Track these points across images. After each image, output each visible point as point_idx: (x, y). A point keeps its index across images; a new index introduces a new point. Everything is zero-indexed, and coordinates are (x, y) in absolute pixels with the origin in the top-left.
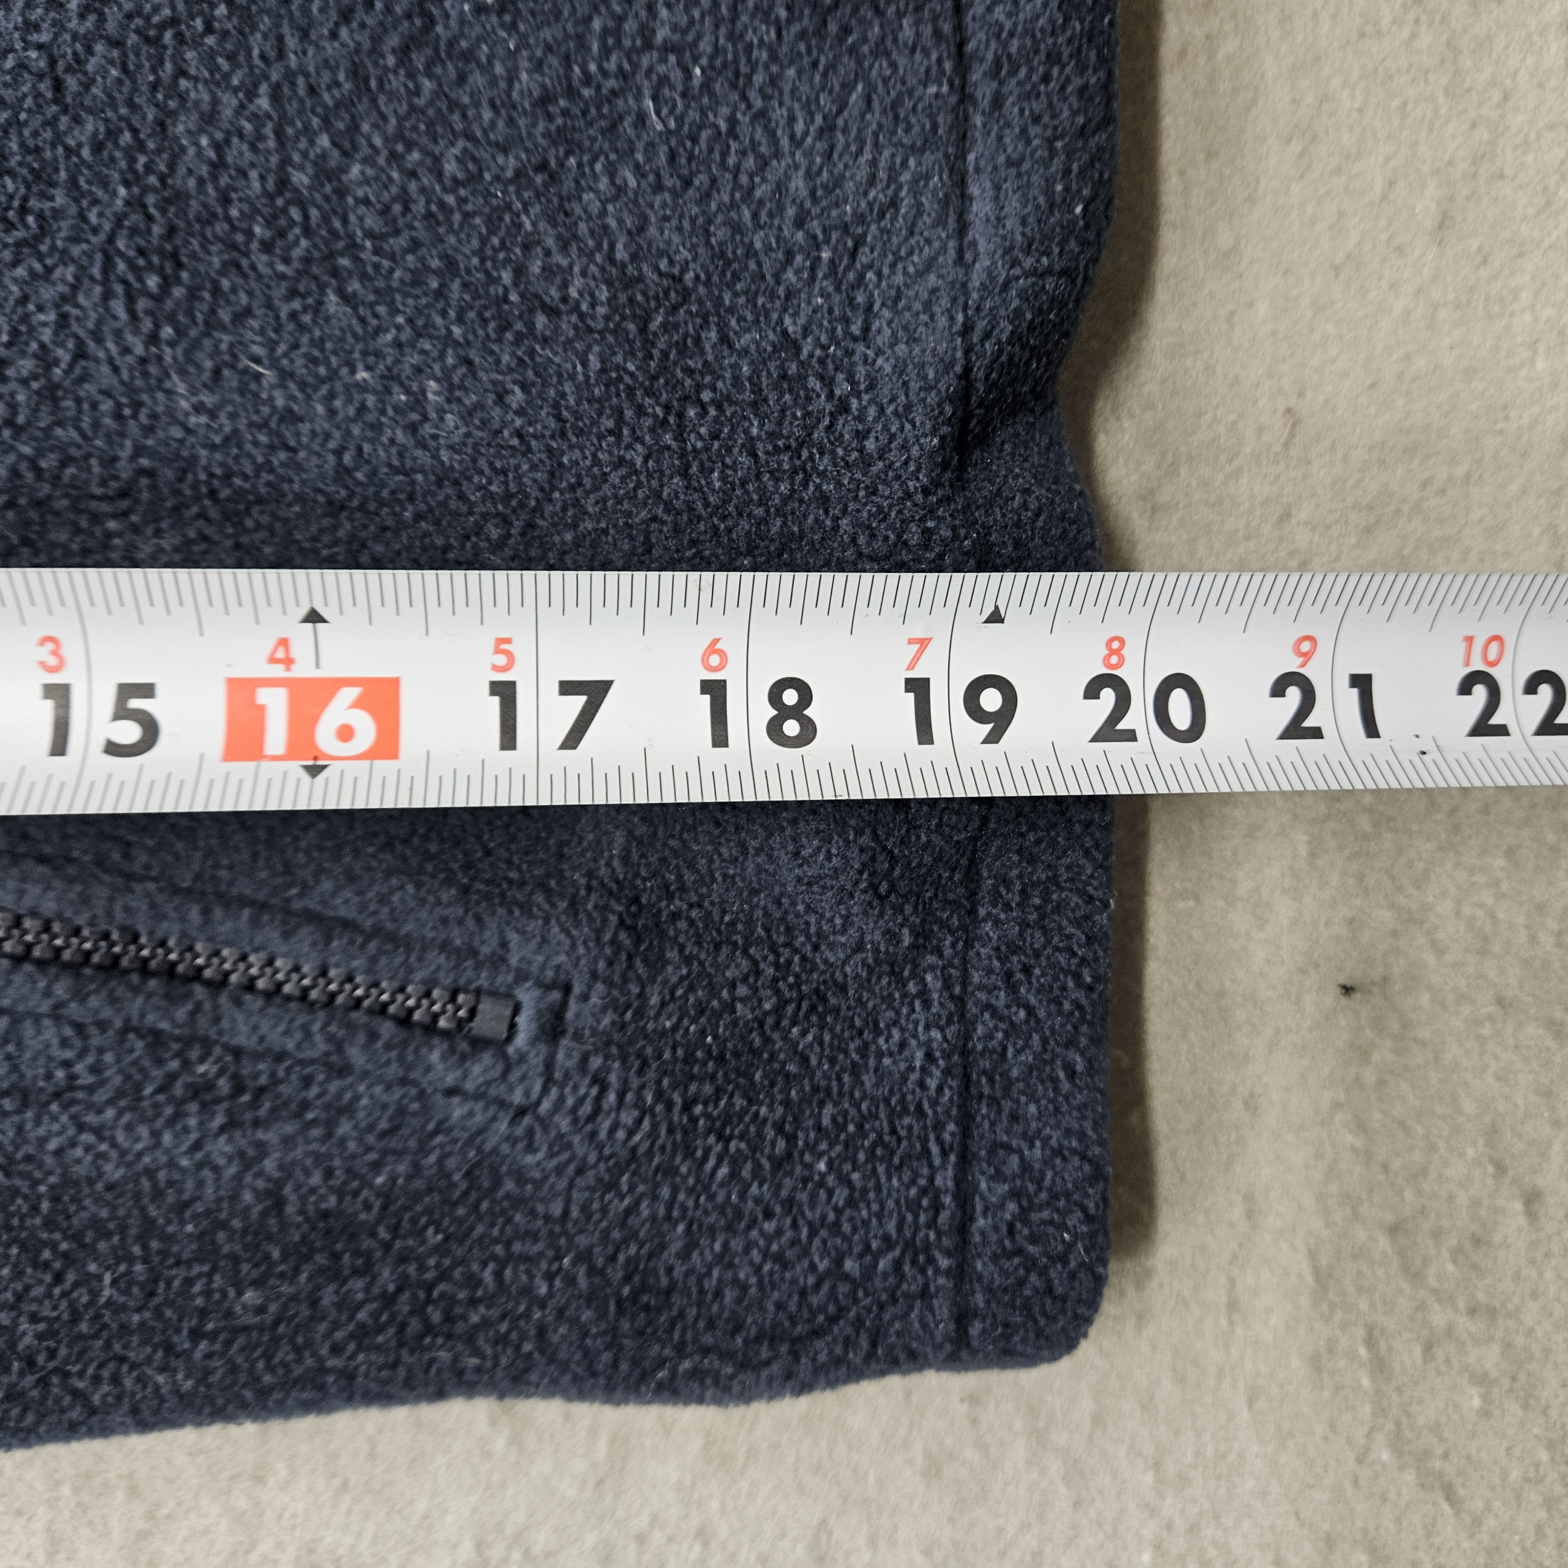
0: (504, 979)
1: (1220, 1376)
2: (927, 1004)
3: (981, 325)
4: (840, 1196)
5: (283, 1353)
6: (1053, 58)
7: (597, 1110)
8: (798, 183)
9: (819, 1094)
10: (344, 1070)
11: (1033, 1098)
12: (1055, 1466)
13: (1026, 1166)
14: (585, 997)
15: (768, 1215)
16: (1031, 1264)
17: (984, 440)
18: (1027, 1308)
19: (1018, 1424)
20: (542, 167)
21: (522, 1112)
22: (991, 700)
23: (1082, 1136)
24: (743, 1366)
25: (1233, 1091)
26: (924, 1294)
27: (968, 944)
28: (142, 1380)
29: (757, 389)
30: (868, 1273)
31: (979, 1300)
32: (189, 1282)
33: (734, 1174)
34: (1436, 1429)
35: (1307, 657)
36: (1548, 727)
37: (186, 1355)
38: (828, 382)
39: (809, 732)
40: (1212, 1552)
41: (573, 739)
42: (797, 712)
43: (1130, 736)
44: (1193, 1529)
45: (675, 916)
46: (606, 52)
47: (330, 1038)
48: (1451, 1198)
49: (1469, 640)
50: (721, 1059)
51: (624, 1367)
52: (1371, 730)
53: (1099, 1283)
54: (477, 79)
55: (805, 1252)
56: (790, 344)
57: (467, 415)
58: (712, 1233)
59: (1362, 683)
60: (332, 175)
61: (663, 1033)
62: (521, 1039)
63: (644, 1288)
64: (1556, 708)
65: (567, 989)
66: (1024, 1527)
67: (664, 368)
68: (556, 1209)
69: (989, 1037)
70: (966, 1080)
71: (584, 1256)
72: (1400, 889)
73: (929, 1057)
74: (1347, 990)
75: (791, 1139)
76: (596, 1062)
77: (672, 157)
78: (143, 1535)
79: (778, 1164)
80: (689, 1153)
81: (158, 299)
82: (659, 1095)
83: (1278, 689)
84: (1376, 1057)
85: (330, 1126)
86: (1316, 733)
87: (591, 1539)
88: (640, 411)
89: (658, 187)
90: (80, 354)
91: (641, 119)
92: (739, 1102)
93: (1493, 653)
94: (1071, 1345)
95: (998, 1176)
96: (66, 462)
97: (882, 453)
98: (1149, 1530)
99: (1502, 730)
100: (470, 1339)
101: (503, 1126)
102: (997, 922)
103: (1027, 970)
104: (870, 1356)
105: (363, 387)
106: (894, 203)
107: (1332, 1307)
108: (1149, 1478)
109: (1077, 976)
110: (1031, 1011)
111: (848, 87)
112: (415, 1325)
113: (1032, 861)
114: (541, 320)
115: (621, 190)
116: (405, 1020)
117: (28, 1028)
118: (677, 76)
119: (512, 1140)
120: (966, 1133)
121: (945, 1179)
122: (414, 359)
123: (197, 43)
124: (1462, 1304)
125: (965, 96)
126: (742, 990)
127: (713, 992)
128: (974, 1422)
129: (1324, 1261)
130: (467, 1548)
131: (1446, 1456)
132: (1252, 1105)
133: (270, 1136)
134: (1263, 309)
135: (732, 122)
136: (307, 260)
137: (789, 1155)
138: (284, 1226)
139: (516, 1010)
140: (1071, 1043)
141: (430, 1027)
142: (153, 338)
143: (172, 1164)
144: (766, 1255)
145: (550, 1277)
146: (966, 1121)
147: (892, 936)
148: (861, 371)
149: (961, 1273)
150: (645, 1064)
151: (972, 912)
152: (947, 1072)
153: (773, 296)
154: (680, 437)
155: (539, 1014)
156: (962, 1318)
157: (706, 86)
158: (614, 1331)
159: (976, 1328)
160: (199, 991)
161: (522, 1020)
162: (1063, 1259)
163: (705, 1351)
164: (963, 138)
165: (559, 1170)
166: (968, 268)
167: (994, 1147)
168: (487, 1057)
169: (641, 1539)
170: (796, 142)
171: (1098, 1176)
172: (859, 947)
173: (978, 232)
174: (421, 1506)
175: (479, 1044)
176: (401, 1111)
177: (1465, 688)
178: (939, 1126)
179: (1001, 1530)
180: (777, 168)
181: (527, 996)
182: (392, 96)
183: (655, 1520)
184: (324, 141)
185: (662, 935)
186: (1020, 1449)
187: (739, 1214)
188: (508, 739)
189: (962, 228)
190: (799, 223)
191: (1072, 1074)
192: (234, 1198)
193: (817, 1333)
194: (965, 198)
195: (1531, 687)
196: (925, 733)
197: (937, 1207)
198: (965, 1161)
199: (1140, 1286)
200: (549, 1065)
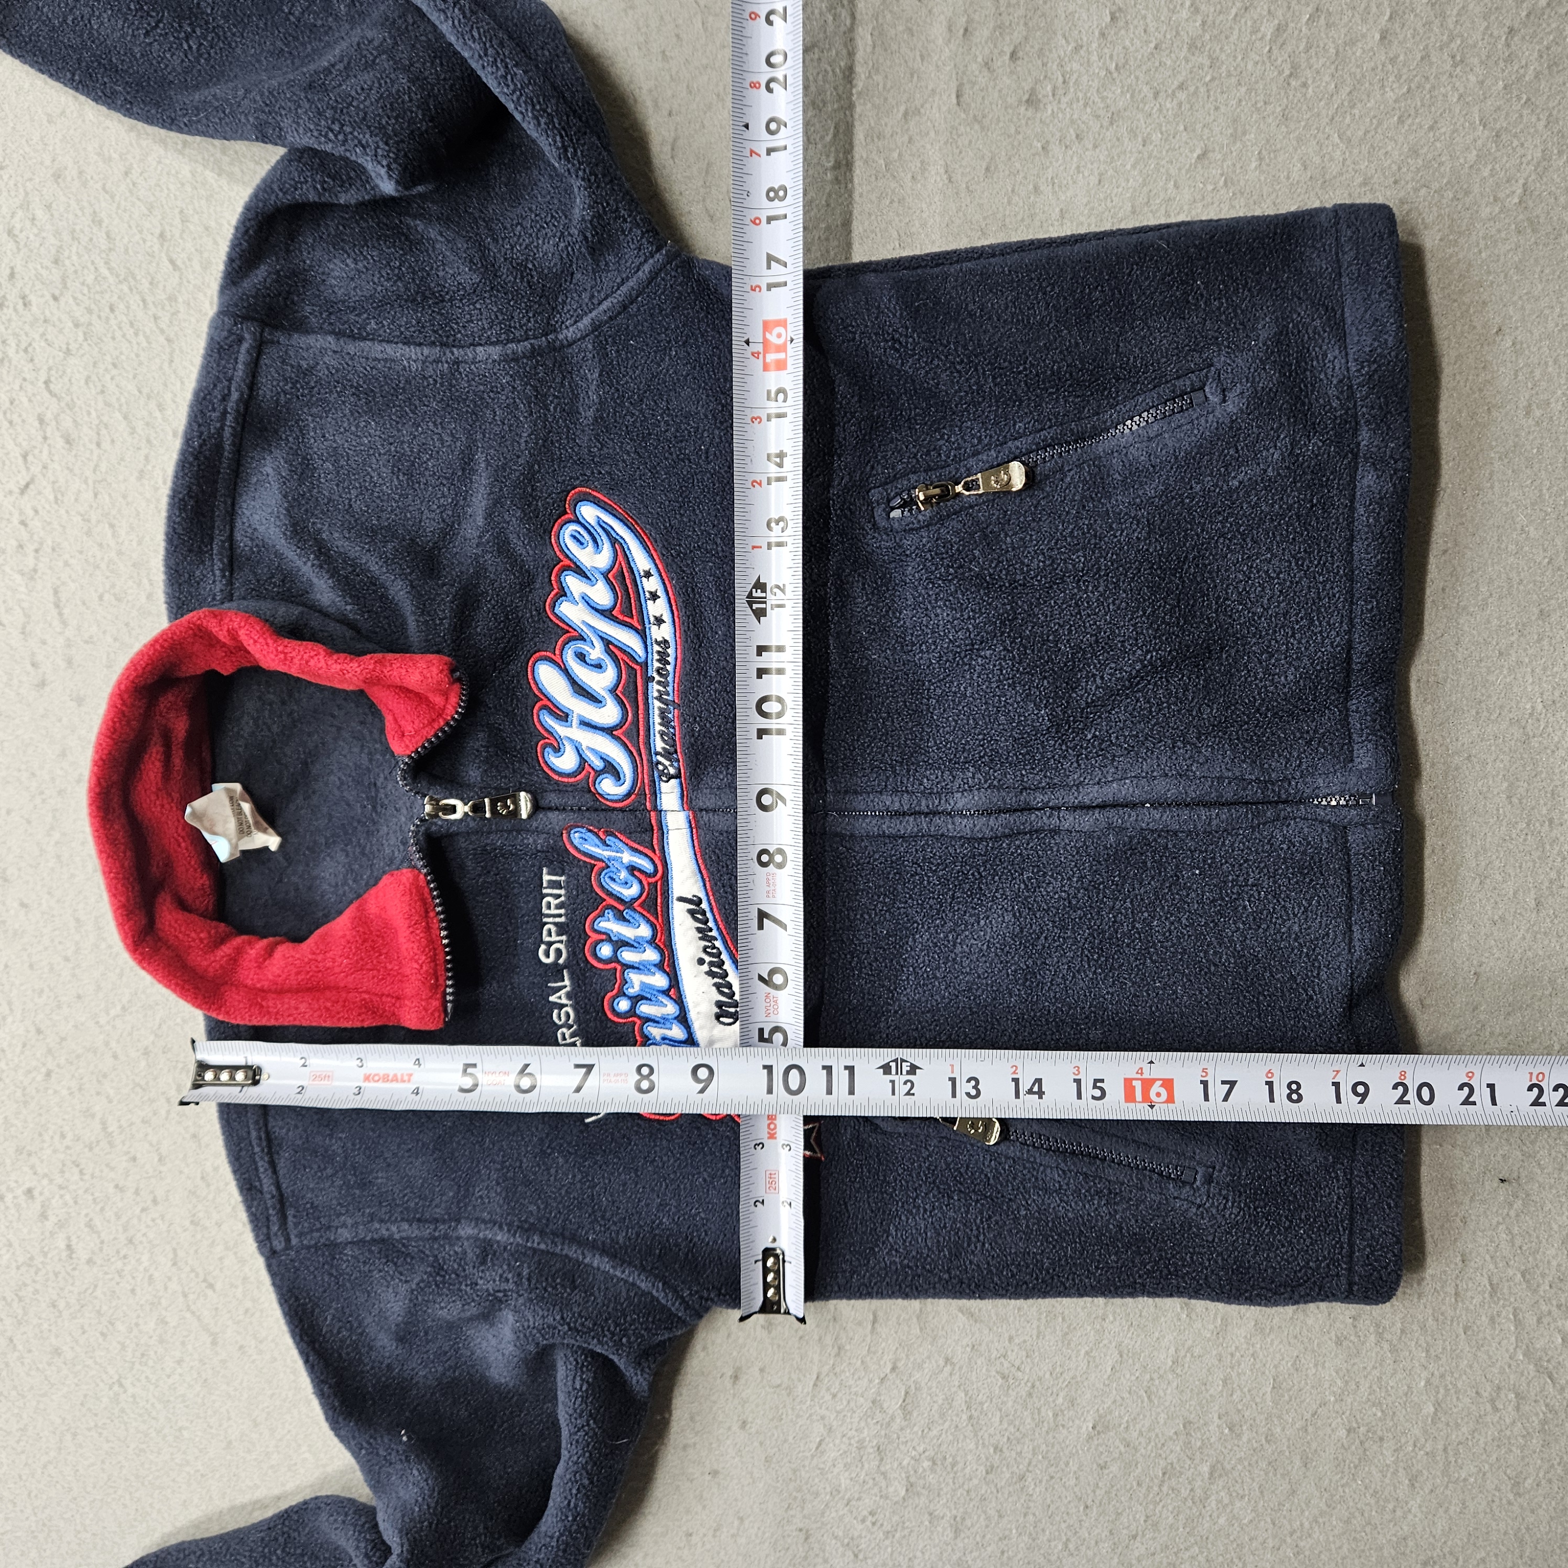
0: (1194, 1163)
1: (1452, 1321)
2: (1338, 1180)
3: (1357, 973)
4: (1308, 1242)
5: (1124, 1276)
6: (1381, 888)
7: (1225, 1207)
8: (1296, 928)
9: (1301, 1208)
10: (1142, 1189)
11: (1376, 1214)
12: (1386, 1346)
13: (1373, 1237)
14: (1220, 1171)
15: (1283, 1246)
16: (1375, 1269)
17: (1357, 1005)
18: (1373, 1283)
19: (1372, 1329)
20: (1213, 921)
21: (1199, 1206)
22: (1361, 1089)
23: (1393, 1229)
24: (1275, 1294)
25: (1457, 1215)
26: (1337, 1275)
27: (1353, 1161)
28: (1081, 1280)
29: (1282, 991)
30: (1319, 1267)
31: (1357, 1279)
32: (1094, 1251)
33: (1271, 1232)
34: (1544, 1350)
35: (1471, 1078)
36: (1561, 1103)
37: (1094, 1274)
38: (1306, 991)
39: (1300, 1099)
40: (1450, 1386)
41: (1226, 1099)
42: (1296, 1092)
43: (1408, 1102)
44: (1442, 1376)
45: (1251, 1147)
46: (1233, 886)
47: (1138, 1179)
48: (1549, 1262)
49: (1531, 1074)
50: (1267, 1194)
51: (1234, 1291)
52: (1494, 1102)
53: (1399, 1277)
54: (1193, 895)
55: (1296, 1259)
56: (1293, 978)
57: (1190, 997)
58: (1264, 1250)
59: (1491, 1087)
60: (1149, 925)
61: (1246, 1184)
62: (1198, 1183)
63: (1241, 1266)
64: (1564, 1098)
65: (1214, 1168)
66: (1374, 1368)
67: (1252, 984)
68: (1210, 1238)
69: (1360, 1193)
70: (1352, 1207)
71: (1220, 1254)
72: (1524, 1144)
73: (1339, 1198)
74: (1502, 1181)
75: (1291, 1222)
76: (1224, 1192)
77: (1254, 919)
78: (1067, 1334)
79: (1286, 1229)
80: (1256, 1223)
81: (1097, 961)
82: (1245, 1204)
83: (1461, 1088)
84: (1515, 1206)
85: (1137, 1206)
86: (1474, 1103)
87: (1214, 1353)
88: (1245, 997)
89: (1250, 928)
90: (1074, 977)
91: (1245, 907)
92: (1273, 1209)
93: (1541, 1077)
94: (1389, 1298)
95: (1363, 1239)
96: (1070, 1008)
97: (1324, 1013)
98: (1425, 1374)
99: (1544, 1104)
100: (1183, 1278)
101: (1194, 1210)
102: (1363, 1155)
103: (1373, 1172)
104: (1318, 1294)
105: (1158, 988)
106: (1327, 934)
107: (1499, 1299)
108: (1424, 1355)
109: (1392, 1175)
110: (1375, 1185)
111: (1312, 898)
112: (1165, 1271)
113: (1376, 1135)
114: (1213, 968)
115: (1238, 928)
116: (1160, 1174)
117: (1049, 1171)
118: (1256, 894)
119: (1196, 1214)
120: (1352, 1224)
121: (1345, 1239)
122: (1173, 979)
123: (1109, 888)
124: (1554, 1302)
125: (1351, 899)
126: (1274, 1172)
127: (1264, 1172)
128: (1355, 1327)
129: (1495, 1282)
130: (1172, 1351)
131: (1548, 1361)
132: (1464, 1221)
133: (1119, 1208)
134: (1465, 937)
135: (1274, 909)
136: (1141, 949)
137: (1290, 1227)
138: (1123, 1236)
139: (1197, 1173)
140: (1389, 1197)
141: (1169, 1177)
142: (1095, 973)
143: (1089, 1214)
144: (1282, 1259)
145: (1209, 1260)
146: (1352, 1220)
147: (1326, 1158)
148: (1317, 988)
149: (1350, 1270)
150: (1241, 1194)
151: (1354, 1151)
152: (1345, 1204)
153: (1287, 962)
154: (1258, 1006)
155: (1204, 1176)
156: (1351, 1284)
157: (1266, 897)
158: (1230, 1279)
159: (1355, 1288)
160: (1098, 1162)
161: (1198, 1177)
162: (1386, 1268)
163: (1262, 1288)
164: (1350, 913)
165: (1212, 1226)
166: (1353, 954)
167: (1362, 1229)
168: (1188, 1188)
169: (1232, 1355)
170: (1295, 915)
171: (1398, 1242)
172: (1315, 1161)
173: (1357, 943)
174: (1157, 1334)
175: (1184, 1183)
176: (1160, 1203)
177: (1530, 1089)
178: (1342, 1221)
179: (1365, 1368)
180: (1288, 924)
181: (1201, 1170)
182: (1167, 901)
183: (1237, 1348)
184: (1146, 914)
185: (1247, 1153)
186: (1372, 1338)
187: (1273, 1245)
188: (1206, 1098)
189: (1351, 940)
190: (1296, 940)
191: (1390, 1207)
192: (1107, 1226)
193: (1301, 1285)
194: (1351, 931)
195: (1556, 1089)
196: (1339, 1100)
197: (1342, 1248)
198: (1351, 1234)
199: (1419, 1284)
200: (1208, 1191)
